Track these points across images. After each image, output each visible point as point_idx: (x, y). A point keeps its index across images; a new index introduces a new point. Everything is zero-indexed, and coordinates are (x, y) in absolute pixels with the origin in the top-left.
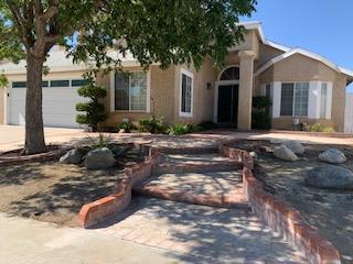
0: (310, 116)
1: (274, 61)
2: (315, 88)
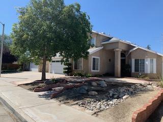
0: (145, 72)
2: (147, 61)
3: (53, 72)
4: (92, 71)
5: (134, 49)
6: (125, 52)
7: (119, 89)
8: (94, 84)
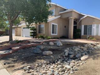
0: (92, 35)
1: (81, 19)
2: (94, 26)
3: (24, 36)
4: (52, 34)
5: (84, 17)
6: (76, 20)
7: (74, 48)
8: (51, 43)
